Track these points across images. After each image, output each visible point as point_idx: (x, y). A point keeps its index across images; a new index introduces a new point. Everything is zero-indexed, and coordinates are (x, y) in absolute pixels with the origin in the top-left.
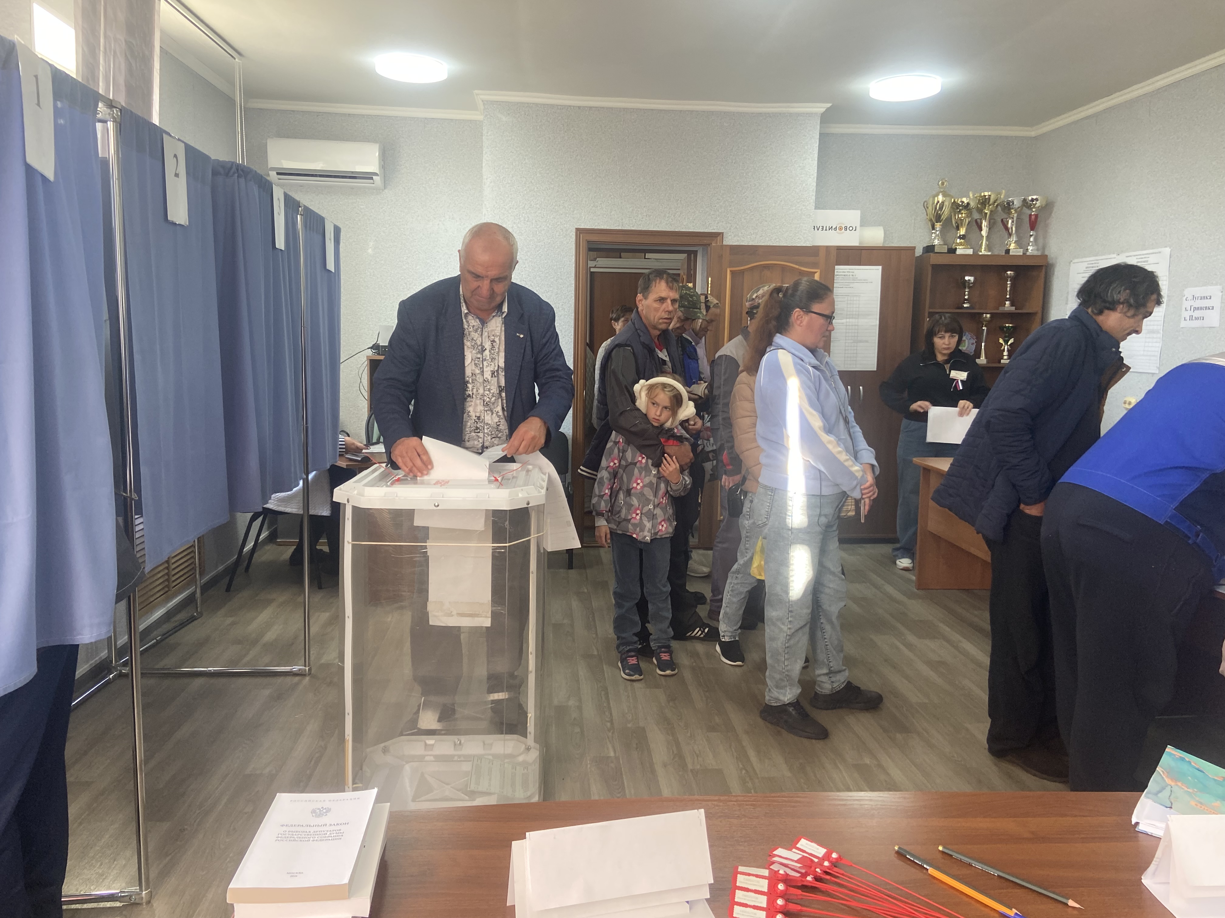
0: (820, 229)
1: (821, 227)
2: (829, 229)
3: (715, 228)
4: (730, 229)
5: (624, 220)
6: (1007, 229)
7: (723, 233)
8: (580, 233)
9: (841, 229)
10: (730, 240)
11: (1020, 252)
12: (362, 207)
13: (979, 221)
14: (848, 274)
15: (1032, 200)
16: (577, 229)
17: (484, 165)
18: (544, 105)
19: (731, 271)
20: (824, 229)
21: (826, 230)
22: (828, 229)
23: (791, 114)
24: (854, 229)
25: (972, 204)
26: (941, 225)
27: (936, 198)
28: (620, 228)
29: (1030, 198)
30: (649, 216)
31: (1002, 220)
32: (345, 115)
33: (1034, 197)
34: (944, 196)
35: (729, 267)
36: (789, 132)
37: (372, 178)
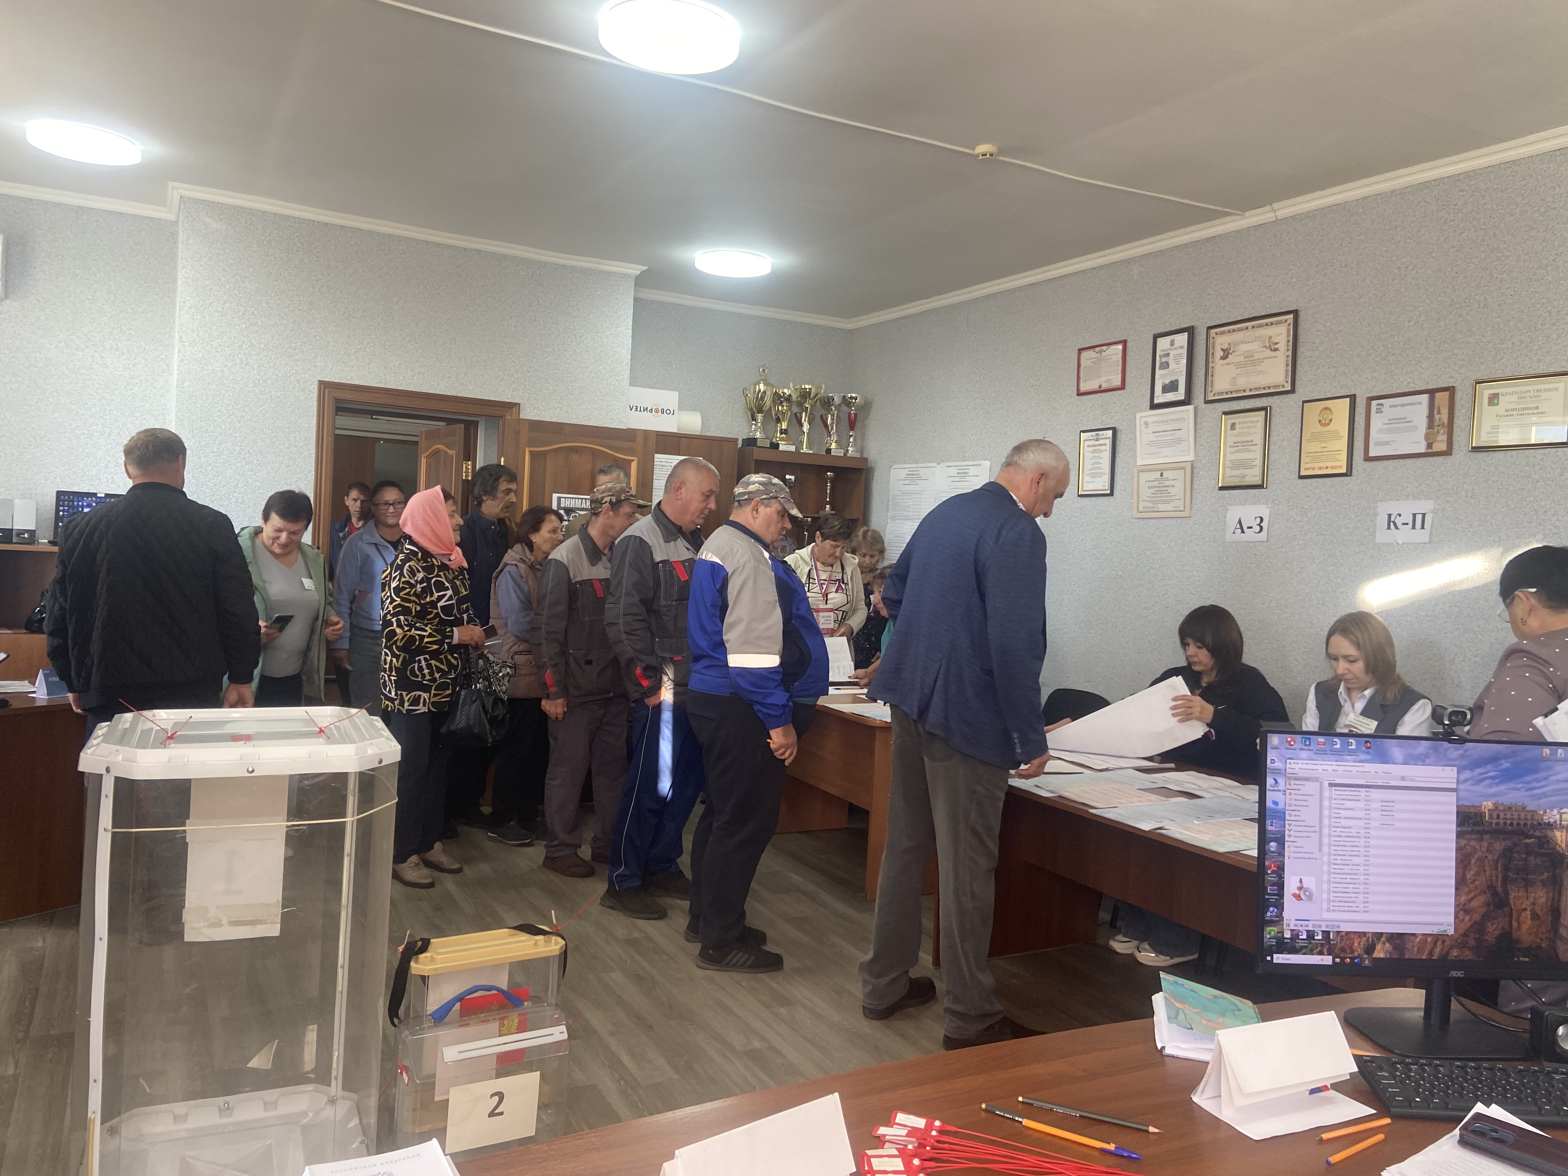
0: (634, 409)
1: (634, 407)
2: (644, 411)
3: (509, 396)
4: (528, 400)
5: (387, 377)
6: (826, 426)
7: (519, 404)
8: (325, 387)
9: (657, 411)
10: (528, 413)
11: (841, 453)
13: (798, 415)
15: (852, 398)
16: (321, 383)
17: (178, 282)
19: (530, 451)
20: (639, 409)
21: (640, 411)
22: (642, 410)
23: (601, 272)
24: (672, 412)
25: (794, 397)
26: (764, 417)
27: (758, 386)
28: (383, 386)
29: (849, 395)
31: (821, 416)
33: (854, 395)
34: (765, 384)
35: (529, 447)
36: (598, 293)
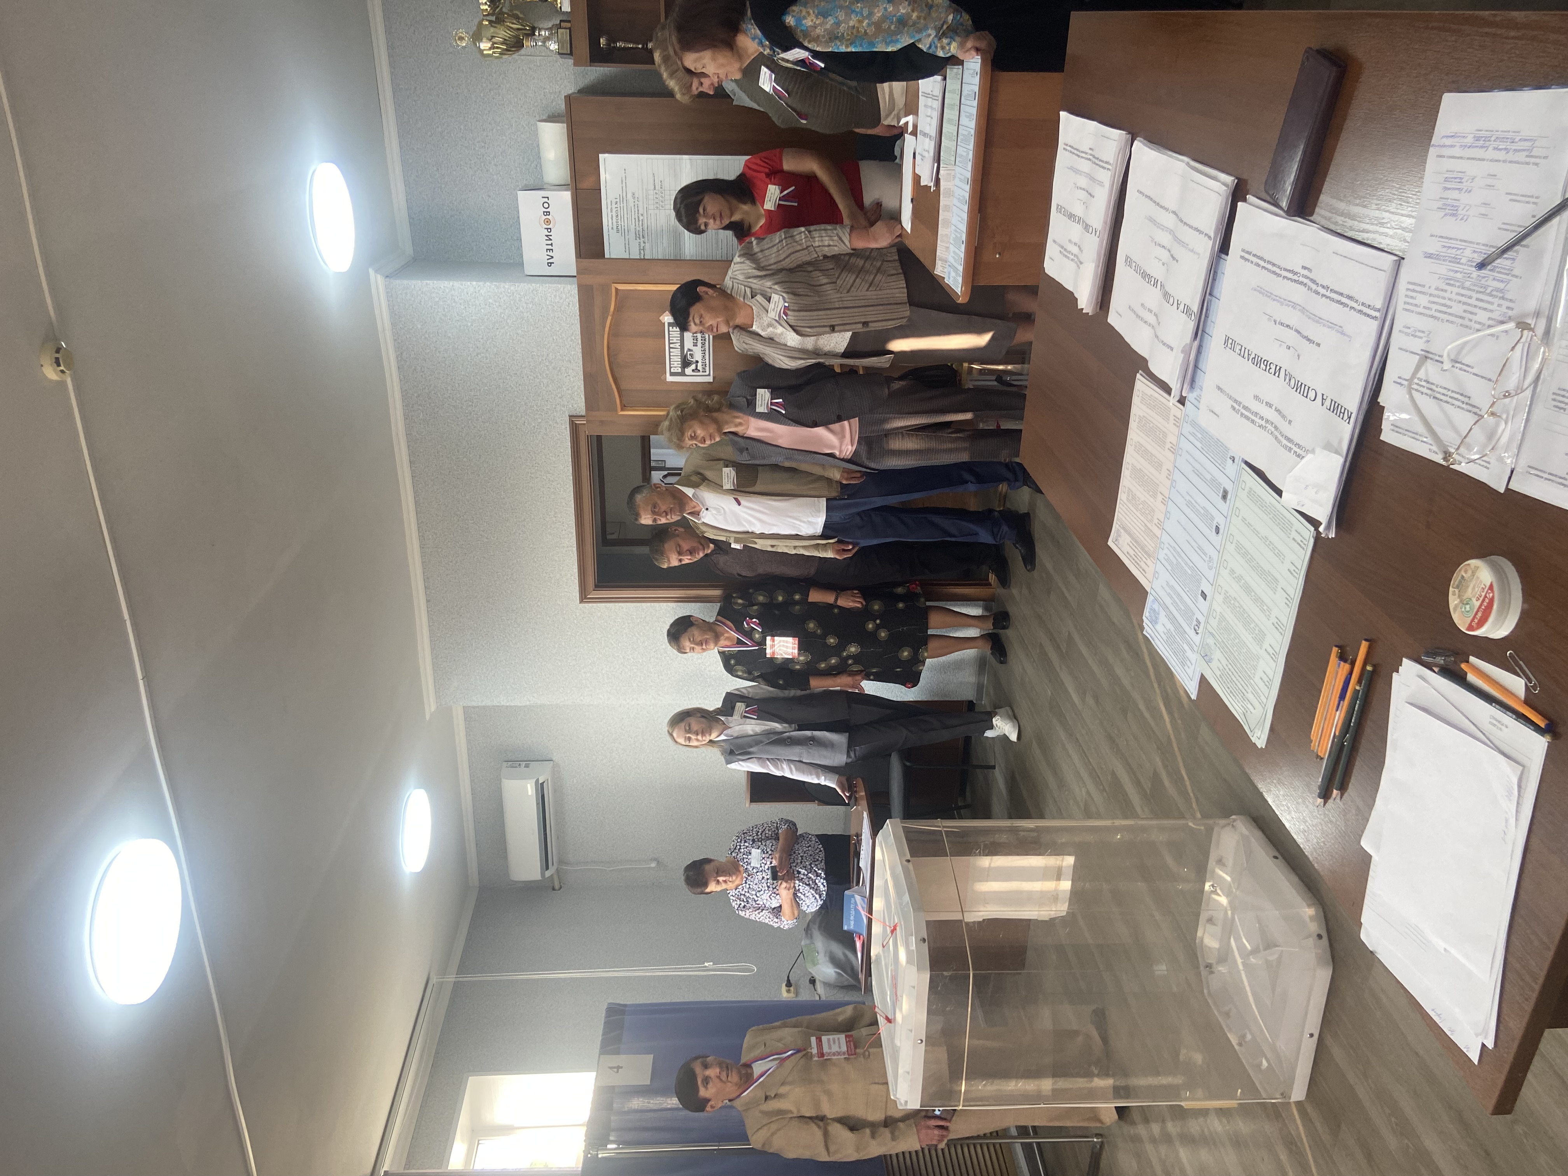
0: (551, 254)
1: (548, 253)
2: (550, 240)
3: (563, 427)
4: (564, 406)
5: (565, 545)
7: (570, 416)
8: (586, 598)
9: (548, 222)
10: (579, 405)
12: (575, 781)
14: (614, 210)
16: (581, 601)
17: (513, 704)
18: (431, 641)
19: (622, 410)
20: (550, 247)
21: (551, 245)
22: (550, 242)
23: (394, 325)
24: (546, 200)
27: (485, 52)
28: (575, 549)
30: (556, 513)
32: (474, 799)
34: (481, 40)
35: (616, 411)
36: (419, 326)
37: (542, 784)
